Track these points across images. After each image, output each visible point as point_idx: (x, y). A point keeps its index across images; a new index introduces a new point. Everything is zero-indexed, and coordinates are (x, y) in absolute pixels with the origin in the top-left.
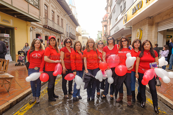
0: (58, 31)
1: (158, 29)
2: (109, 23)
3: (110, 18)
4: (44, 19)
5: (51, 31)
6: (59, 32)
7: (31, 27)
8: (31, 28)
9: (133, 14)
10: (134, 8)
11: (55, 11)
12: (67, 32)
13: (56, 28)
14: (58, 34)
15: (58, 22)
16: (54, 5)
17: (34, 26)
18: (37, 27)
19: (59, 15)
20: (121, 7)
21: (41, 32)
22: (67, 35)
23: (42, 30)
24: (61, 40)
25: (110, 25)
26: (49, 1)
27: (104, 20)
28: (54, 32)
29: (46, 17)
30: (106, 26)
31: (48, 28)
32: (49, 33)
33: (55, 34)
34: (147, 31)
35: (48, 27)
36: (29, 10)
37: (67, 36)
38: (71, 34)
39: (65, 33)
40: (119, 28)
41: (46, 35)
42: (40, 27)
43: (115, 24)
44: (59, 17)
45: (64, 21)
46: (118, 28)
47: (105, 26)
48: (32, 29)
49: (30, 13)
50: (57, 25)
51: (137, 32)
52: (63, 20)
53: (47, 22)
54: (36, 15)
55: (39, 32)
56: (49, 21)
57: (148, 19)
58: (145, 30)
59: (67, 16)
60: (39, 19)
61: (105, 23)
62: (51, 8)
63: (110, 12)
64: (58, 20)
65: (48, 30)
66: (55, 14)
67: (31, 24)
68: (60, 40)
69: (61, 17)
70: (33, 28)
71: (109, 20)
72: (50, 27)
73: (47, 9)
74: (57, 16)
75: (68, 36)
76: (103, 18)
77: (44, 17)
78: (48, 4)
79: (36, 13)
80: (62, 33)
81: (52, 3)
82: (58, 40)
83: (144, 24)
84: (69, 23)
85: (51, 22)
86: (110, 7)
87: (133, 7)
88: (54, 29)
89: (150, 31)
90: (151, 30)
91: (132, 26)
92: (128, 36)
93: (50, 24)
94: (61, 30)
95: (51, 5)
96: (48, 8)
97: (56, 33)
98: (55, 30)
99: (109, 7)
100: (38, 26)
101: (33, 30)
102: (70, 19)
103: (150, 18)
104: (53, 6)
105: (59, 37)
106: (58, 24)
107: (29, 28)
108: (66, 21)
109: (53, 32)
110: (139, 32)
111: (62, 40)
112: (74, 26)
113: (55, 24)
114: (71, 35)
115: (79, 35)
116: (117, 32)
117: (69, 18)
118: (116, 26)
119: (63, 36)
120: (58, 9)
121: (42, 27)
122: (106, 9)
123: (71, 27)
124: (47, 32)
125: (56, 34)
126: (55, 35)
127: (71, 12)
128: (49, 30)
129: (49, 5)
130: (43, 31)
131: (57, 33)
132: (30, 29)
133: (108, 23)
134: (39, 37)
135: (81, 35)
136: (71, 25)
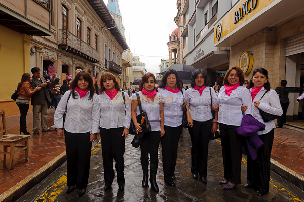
0: (88, 56)
1: (286, 52)
2: (181, 45)
3: (185, 36)
4: (61, 32)
5: (75, 56)
6: (91, 58)
7: (32, 46)
8: (32, 49)
9: (235, 23)
10: (238, 10)
11: (83, 18)
12: (106, 60)
13: (85, 49)
14: (88, 62)
15: (89, 39)
17: (40, 45)
18: (45, 46)
19: (91, 27)
20: (206, 14)
21: (53, 56)
22: (106, 64)
23: (55, 54)
24: (94, 74)
25: (184, 48)
27: (172, 40)
28: (81, 59)
29: (66, 29)
30: (175, 51)
31: (69, 50)
32: (70, 59)
33: (81, 61)
34: (264, 56)
35: (69, 47)
36: (28, 10)
37: (106, 68)
38: (113, 63)
39: (102, 61)
40: (203, 52)
41: (64, 64)
42: (52, 48)
43: (196, 45)
44: (92, 31)
45: (100, 39)
46: (201, 52)
47: (173, 51)
48: (34, 50)
49: (28, 17)
50: (86, 46)
51: (242, 59)
52: (98, 38)
53: (66, 39)
54: (42, 21)
55: (50, 57)
56: (70, 37)
57: (265, 31)
58: (260, 53)
59: (106, 29)
60: (48, 29)
61: (174, 46)
62: (75, 12)
63: (184, 25)
64: (89, 36)
65: (68, 53)
66: (83, 24)
67: (32, 40)
68: (92, 74)
69: (94, 31)
70: (36, 47)
71: (181, 39)
72: (73, 49)
73: (67, 13)
74: (86, 29)
75: (108, 67)
76: (170, 37)
77: (60, 27)
78: (69, 4)
79: (43, 17)
80: (97, 62)
81: (78, 3)
82: (90, 72)
83: (257, 43)
84: (109, 42)
85: (75, 39)
86: (185, 16)
87: (236, 9)
88: (81, 51)
89: (270, 55)
90: (273, 54)
91: (229, 48)
92: (220, 66)
93: (73, 43)
94: (93, 55)
95: (76, 7)
96: (70, 12)
97: (84, 60)
98: (82, 53)
99: (182, 17)
100: (47, 45)
101: (38, 53)
102: (112, 37)
103: (271, 30)
104: (80, 8)
105: (91, 69)
106: (89, 44)
107: (28, 48)
108: (104, 39)
109: (78, 57)
110: (246, 59)
111: (97, 74)
112: (118, 49)
113: (82, 43)
114: (114, 65)
115: (127, 65)
116: (198, 59)
117: (110, 34)
118: (198, 49)
119: (97, 67)
120: (89, 16)
121: (56, 47)
122: (177, 19)
123: (114, 50)
124: (67, 58)
125: (85, 63)
126: (82, 64)
127: (114, 22)
128: (71, 54)
130: (58, 55)
131: (86, 61)
132: (30, 49)
133: (179, 44)
134: (51, 67)
135: (130, 66)
136: (113, 48)
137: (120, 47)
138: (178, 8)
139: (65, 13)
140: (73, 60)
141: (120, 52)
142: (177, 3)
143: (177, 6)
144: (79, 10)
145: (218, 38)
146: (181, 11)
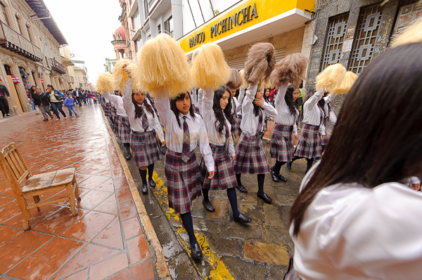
0: (31, 55)
2: (133, 48)
3: (136, 40)
5: (13, 53)
6: (34, 56)
9: (190, 47)
10: (191, 38)
11: (6, 1)
12: (46, 58)
14: (28, 60)
15: (20, 31)
19: (18, 14)
22: (47, 63)
24: (39, 75)
25: (136, 51)
27: (117, 39)
28: (20, 56)
30: (122, 51)
31: (10, 48)
32: (9, 57)
33: (22, 59)
35: (10, 43)
37: (48, 67)
38: (56, 61)
41: (5, 63)
44: (21, 21)
45: (32, 30)
47: (119, 51)
52: (30, 29)
53: (3, 33)
56: (6, 29)
59: (37, 18)
61: (121, 46)
64: (19, 26)
66: (8, 9)
68: (36, 75)
69: (24, 21)
71: (132, 42)
72: (13, 45)
74: (14, 17)
75: (51, 67)
76: (114, 36)
80: (39, 60)
82: (33, 73)
86: (132, 18)
88: (23, 48)
98: (25, 51)
99: (129, 20)
102: (45, 28)
105: (34, 69)
108: (37, 31)
109: (17, 55)
114: (57, 65)
115: (70, 63)
117: (42, 24)
119: (40, 66)
122: (122, 18)
123: (50, 44)
124: (7, 56)
125: (26, 62)
126: (24, 64)
127: (48, 11)
128: (8, 51)
135: (73, 65)
136: (49, 42)
138: (122, 6)
140: (13, 59)
141: (56, 47)
143: (120, 4)
146: (127, 12)
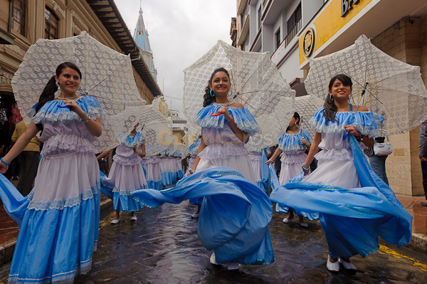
16: (83, 19)
20: (278, 34)
26: (66, 3)
62: (72, 24)
73: (57, 24)
78: (60, 9)
81: (77, 12)
86: (242, 46)
95: (73, 17)
96: (62, 23)
103: (412, 23)
104: (80, 21)
112: (146, 94)
127: (138, 50)
129: (63, 13)
137: (148, 92)
138: (232, 38)
139: (54, 24)
141: (149, 99)
142: (231, 32)
143: (230, 36)
144: (80, 24)
145: (308, 53)
146: (238, 41)
